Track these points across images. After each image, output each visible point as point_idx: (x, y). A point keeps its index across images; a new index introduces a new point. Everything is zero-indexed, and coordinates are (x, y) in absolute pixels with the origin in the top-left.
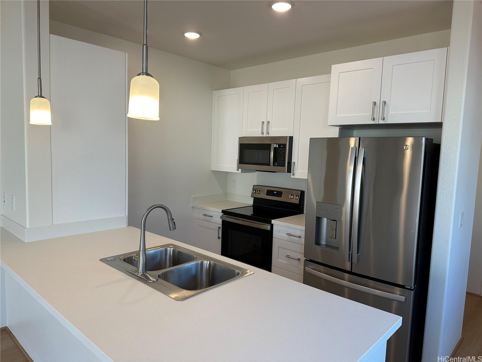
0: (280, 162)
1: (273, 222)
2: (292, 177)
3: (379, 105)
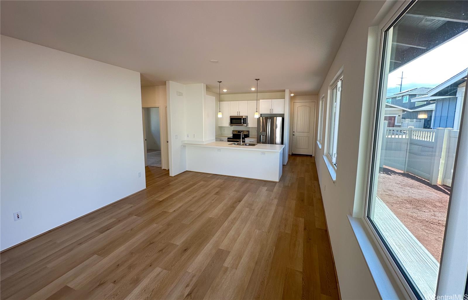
0: (244, 123)
1: (245, 139)
2: (248, 127)
3: (271, 110)
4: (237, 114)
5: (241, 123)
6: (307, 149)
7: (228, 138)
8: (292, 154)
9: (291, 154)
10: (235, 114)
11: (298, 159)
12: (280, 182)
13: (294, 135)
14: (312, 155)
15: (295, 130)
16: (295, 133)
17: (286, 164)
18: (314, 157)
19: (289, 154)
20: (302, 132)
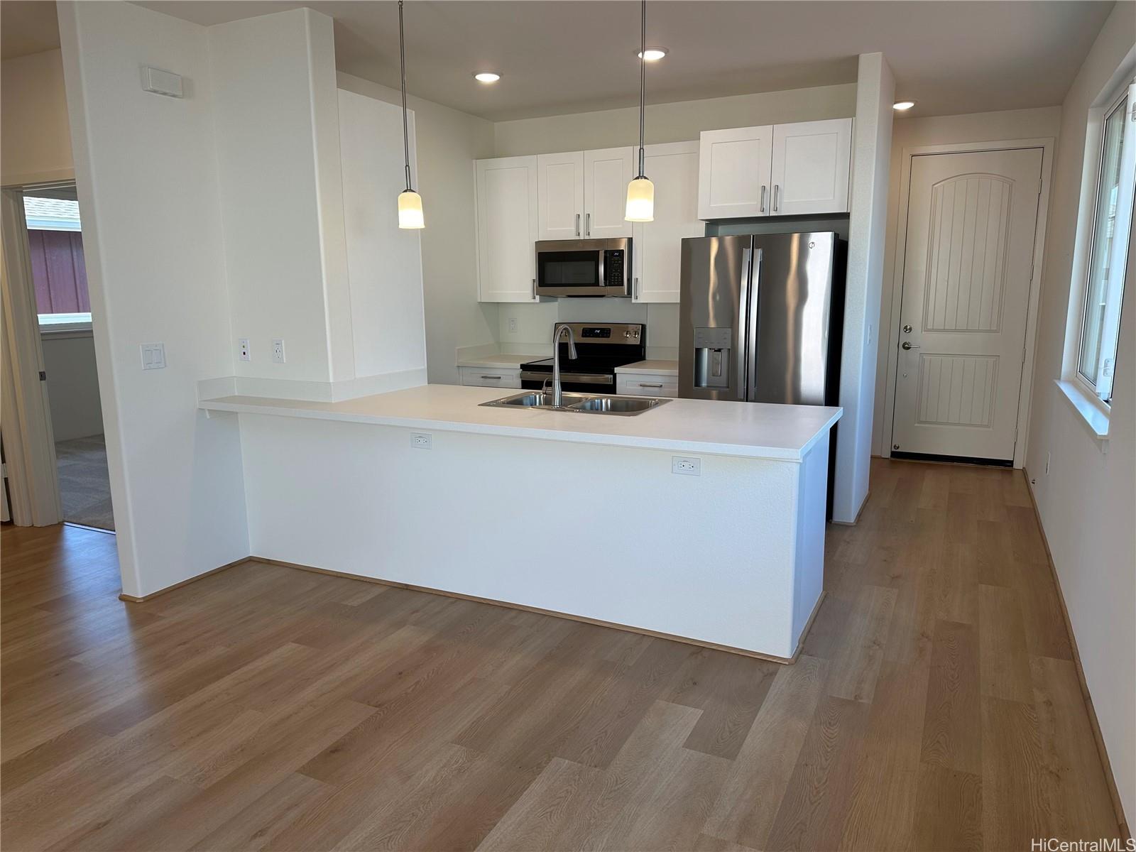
0: (614, 279)
1: (617, 370)
2: (634, 301)
3: (770, 191)
4: (573, 228)
5: (596, 284)
6: (987, 426)
7: (524, 367)
8: (894, 454)
9: (888, 455)
10: (563, 230)
11: (931, 484)
12: (804, 657)
13: (906, 347)
14: (1009, 464)
15: (915, 318)
16: (916, 338)
17: (852, 519)
18: (1024, 471)
19: (878, 454)
20: (956, 331)
